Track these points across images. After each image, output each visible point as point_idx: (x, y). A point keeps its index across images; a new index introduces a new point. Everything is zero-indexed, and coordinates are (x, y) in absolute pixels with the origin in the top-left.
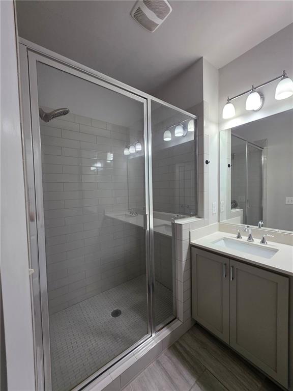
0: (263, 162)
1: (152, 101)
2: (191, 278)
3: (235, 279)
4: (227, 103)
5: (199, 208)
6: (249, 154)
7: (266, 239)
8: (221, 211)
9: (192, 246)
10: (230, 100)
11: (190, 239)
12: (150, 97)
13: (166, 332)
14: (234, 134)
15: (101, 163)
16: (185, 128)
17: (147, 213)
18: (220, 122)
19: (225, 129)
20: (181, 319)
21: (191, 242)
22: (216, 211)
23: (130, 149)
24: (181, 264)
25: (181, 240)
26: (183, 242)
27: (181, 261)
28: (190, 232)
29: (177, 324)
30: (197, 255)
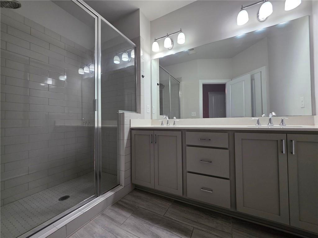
0: (180, 96)
1: (102, 20)
2: (131, 153)
3: (157, 143)
4: (155, 41)
5: (138, 107)
6: (171, 85)
7: (175, 122)
8: (153, 112)
9: (132, 130)
10: (156, 40)
11: (130, 125)
12: (100, 17)
13: (110, 194)
14: (161, 66)
15: (53, 81)
16: (129, 55)
17: (96, 98)
18: (152, 54)
19: (155, 58)
20: (123, 185)
21: (131, 126)
22: (149, 111)
23: (85, 69)
24: (123, 142)
25: (123, 124)
26: (125, 126)
27: (123, 140)
28: (130, 120)
29: (119, 188)
30: (135, 135)
